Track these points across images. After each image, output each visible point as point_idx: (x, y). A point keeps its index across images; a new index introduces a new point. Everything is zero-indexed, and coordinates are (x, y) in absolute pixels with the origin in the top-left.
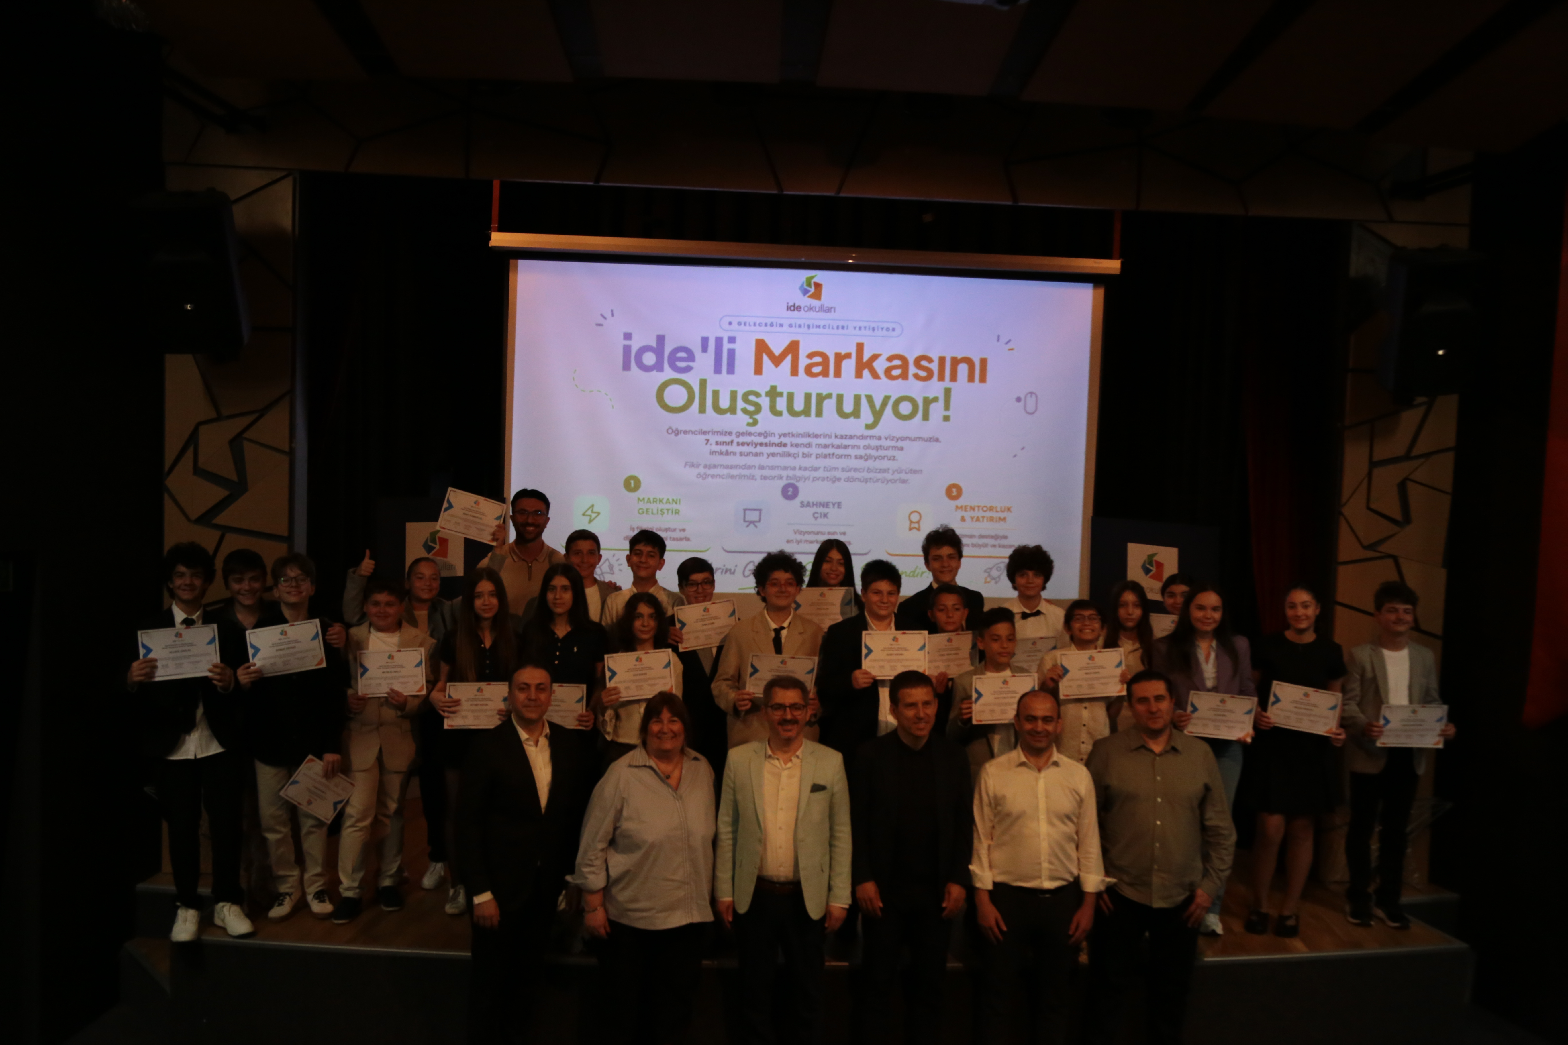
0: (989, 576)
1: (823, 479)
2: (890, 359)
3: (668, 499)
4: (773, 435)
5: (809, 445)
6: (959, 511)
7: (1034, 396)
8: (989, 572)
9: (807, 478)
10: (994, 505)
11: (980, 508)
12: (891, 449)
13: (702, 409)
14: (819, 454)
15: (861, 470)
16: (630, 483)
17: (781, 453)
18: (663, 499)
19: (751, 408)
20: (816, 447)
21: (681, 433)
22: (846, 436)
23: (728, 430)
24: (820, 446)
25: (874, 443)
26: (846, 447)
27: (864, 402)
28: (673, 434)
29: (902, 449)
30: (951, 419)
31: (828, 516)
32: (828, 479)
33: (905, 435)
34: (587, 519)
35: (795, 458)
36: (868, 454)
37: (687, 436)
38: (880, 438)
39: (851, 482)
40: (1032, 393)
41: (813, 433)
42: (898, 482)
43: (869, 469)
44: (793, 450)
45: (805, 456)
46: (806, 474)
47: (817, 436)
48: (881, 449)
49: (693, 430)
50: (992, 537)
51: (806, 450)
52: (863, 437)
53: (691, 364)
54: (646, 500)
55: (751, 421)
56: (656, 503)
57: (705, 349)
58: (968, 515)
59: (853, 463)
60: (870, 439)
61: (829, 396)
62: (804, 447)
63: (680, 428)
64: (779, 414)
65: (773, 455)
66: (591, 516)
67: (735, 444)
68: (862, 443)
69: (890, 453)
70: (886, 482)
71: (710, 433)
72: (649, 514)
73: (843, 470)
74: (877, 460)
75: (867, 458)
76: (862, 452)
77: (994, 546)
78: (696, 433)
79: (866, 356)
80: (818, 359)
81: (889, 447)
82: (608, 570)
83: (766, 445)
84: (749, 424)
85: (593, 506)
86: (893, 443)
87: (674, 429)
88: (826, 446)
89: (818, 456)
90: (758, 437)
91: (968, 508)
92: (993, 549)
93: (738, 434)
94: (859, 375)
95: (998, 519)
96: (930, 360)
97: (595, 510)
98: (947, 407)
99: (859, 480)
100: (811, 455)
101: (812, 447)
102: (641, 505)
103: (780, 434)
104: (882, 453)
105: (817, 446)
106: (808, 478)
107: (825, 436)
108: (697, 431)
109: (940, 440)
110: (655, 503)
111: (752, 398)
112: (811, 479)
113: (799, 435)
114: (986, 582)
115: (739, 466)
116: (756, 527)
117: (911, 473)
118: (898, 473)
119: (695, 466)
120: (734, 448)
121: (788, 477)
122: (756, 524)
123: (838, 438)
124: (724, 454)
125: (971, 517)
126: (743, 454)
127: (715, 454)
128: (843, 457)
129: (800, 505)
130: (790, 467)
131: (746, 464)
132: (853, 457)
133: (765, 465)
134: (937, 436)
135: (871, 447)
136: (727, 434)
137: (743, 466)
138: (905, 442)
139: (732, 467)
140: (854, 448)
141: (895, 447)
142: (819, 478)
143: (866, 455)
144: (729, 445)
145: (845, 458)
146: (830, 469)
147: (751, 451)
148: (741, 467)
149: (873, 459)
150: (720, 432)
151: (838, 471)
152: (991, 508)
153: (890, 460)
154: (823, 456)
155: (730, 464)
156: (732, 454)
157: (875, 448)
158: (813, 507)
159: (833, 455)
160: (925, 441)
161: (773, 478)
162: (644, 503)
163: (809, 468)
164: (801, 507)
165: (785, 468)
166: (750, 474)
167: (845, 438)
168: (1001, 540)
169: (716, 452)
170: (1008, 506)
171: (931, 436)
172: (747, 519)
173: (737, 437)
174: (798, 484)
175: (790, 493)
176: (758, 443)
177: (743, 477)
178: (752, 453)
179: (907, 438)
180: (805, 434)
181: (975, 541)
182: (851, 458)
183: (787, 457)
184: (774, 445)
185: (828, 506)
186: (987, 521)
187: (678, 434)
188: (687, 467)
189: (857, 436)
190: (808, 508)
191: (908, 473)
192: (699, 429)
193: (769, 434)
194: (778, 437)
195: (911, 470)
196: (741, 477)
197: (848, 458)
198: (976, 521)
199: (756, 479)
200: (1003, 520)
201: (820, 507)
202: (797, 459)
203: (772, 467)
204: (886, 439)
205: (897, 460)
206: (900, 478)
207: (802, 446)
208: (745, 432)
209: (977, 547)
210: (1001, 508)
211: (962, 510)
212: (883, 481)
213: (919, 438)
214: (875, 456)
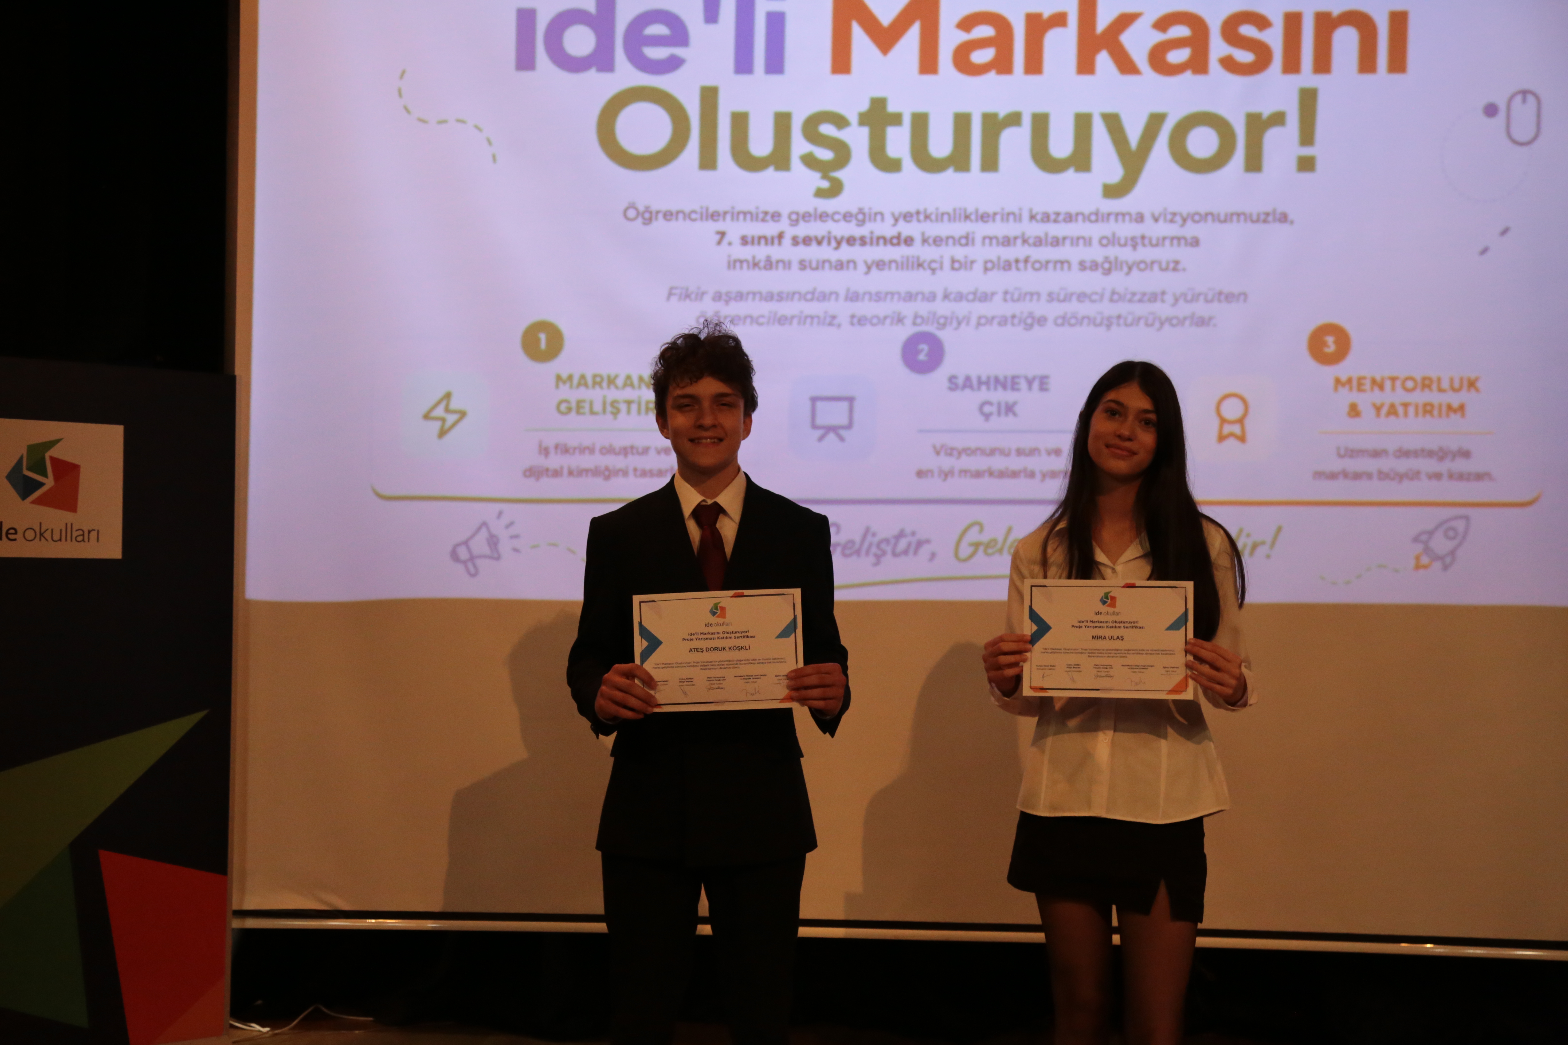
0: (1427, 550)
1: (1003, 321)
2: (1162, 24)
3: (629, 378)
4: (879, 217)
5: (967, 240)
6: (1344, 391)
7: (1531, 99)
8: (1426, 543)
9: (964, 318)
10: (1433, 375)
11: (1398, 383)
12: (1167, 242)
13: (708, 161)
14: (991, 261)
15: (1094, 297)
16: (538, 341)
17: (899, 259)
18: (616, 377)
19: (825, 155)
20: (983, 244)
21: (656, 219)
22: (1058, 214)
23: (771, 209)
24: (994, 241)
25: (1126, 230)
26: (1057, 242)
27: (1099, 130)
28: (640, 220)
29: (1195, 242)
30: (1319, 165)
31: (1017, 409)
32: (1016, 321)
33: (1202, 210)
34: (437, 425)
35: (933, 271)
36: (1112, 259)
37: (673, 224)
38: (1140, 218)
39: (1071, 325)
40: (1525, 93)
41: (977, 211)
42: (1187, 323)
43: (1114, 293)
44: (928, 253)
45: (956, 265)
46: (961, 309)
47: (984, 218)
48: (1144, 245)
49: (687, 210)
50: (1430, 454)
51: (959, 252)
52: (1097, 217)
53: (679, 51)
54: (576, 381)
55: (825, 184)
56: (601, 387)
57: (711, 14)
58: (1366, 400)
59: (1077, 281)
60: (1116, 220)
61: (1014, 119)
62: (954, 244)
63: (654, 208)
64: (892, 166)
65: (880, 265)
66: (443, 420)
67: (787, 241)
68: (1096, 231)
69: (1165, 254)
70: (1157, 325)
71: (728, 217)
72: (583, 414)
73: (1052, 297)
74: (1135, 272)
75: (1109, 267)
76: (1096, 253)
77: (1438, 476)
78: (694, 216)
79: (1103, 20)
80: (985, 31)
81: (1164, 238)
82: (486, 550)
83: (863, 241)
84: (820, 193)
85: (448, 396)
86: (1172, 230)
87: (641, 209)
88: (1007, 242)
89: (988, 267)
90: (843, 224)
91: (1368, 383)
92: (1434, 483)
93: (794, 217)
94: (1086, 66)
95: (1444, 409)
96: (1262, 22)
97: (453, 405)
98: (1307, 136)
99: (1091, 321)
100: (972, 262)
101: (973, 243)
102: (565, 392)
103: (897, 214)
104: (1145, 253)
105: (987, 241)
106: (967, 319)
107: (1007, 216)
108: (694, 212)
109: (1291, 216)
110: (597, 387)
111: (827, 129)
112: (974, 321)
113: (941, 217)
114: (1418, 567)
115: (799, 293)
116: (842, 439)
117: (1220, 301)
118: (1186, 301)
119: (693, 296)
120: (785, 251)
121: (916, 317)
122: (843, 432)
123: (1037, 221)
124: (762, 264)
125: (1374, 405)
126: (807, 264)
127: (741, 268)
128: (1051, 266)
129: (946, 384)
130: (922, 293)
131: (815, 289)
132: (1075, 266)
133: (861, 291)
134: (1279, 210)
135: (1119, 239)
136: (768, 218)
137: (808, 293)
138: (1202, 225)
139: (781, 297)
140: (1077, 245)
141: (1179, 239)
142: (993, 318)
143: (1107, 260)
144: (772, 243)
145: (1055, 268)
146: (1020, 295)
147: (825, 257)
148: (803, 297)
149: (1125, 269)
150: (750, 213)
151: (1039, 299)
152: (1427, 382)
153: (1167, 269)
154: (1002, 264)
155: (775, 290)
156: (781, 265)
157: (1130, 242)
158: (979, 389)
159: (1026, 261)
160: (1253, 222)
161: (882, 321)
162: (571, 387)
163: (969, 294)
164: (951, 389)
165: (910, 297)
166: (826, 312)
167: (1056, 221)
168: (1453, 459)
169: (741, 262)
170: (1473, 376)
171: (1269, 209)
172: (819, 421)
173: (792, 225)
174: (942, 335)
175: (922, 357)
176: (842, 238)
177: (809, 320)
178: (829, 261)
179: (1207, 214)
180: (958, 212)
181: (1386, 464)
182: (1069, 268)
183: (913, 268)
184: (881, 242)
185: (1016, 387)
186: (1417, 414)
187: (650, 219)
188: (674, 299)
189: (1082, 214)
190: (968, 391)
191: (1212, 301)
192: (702, 208)
193: (870, 215)
194: (892, 221)
195: (1220, 293)
196: (804, 319)
197: (1062, 269)
198: (1389, 414)
199: (839, 326)
200: (1455, 411)
201: (996, 389)
202: (938, 272)
203: (878, 294)
204: (1156, 220)
205: (1184, 270)
206: (1193, 315)
207: (951, 241)
208: (811, 211)
209: (1393, 479)
210: (1452, 380)
211: (1351, 389)
212: (1150, 322)
213: (1238, 215)
214: (1130, 262)
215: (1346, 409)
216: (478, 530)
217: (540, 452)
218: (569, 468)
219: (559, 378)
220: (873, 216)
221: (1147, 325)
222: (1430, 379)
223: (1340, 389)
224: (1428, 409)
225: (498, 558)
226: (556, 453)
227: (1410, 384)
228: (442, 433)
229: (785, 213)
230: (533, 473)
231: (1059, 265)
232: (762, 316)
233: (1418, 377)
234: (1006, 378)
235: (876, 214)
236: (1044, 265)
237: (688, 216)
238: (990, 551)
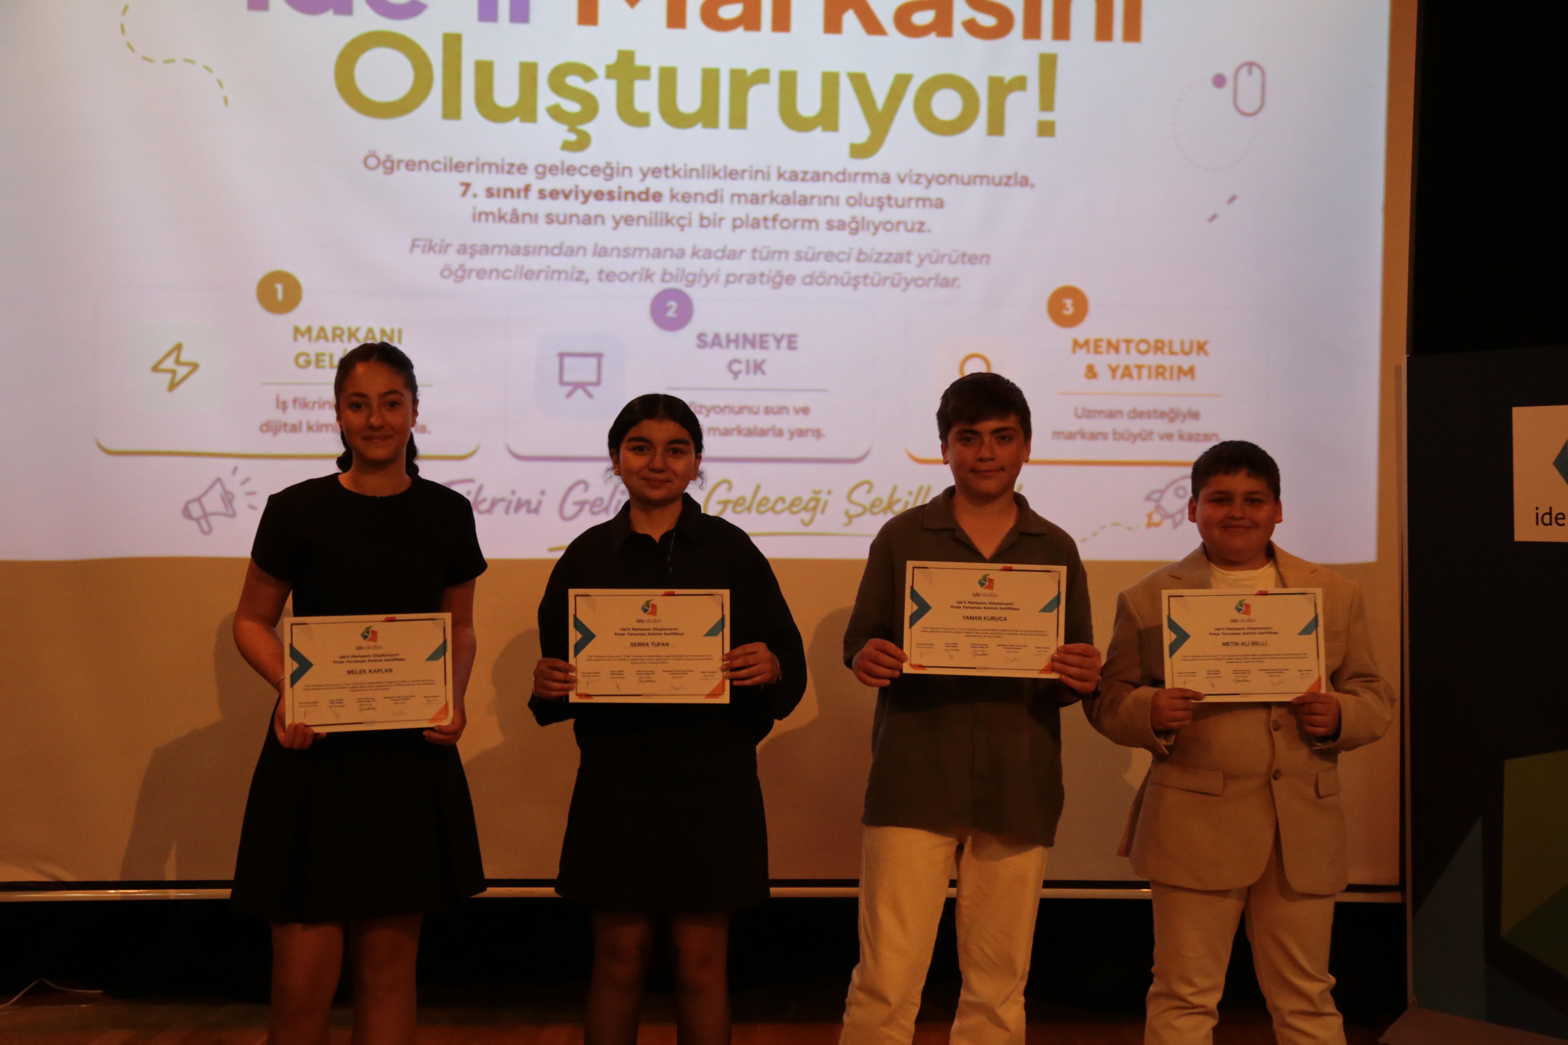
0: (1159, 508)
1: (752, 279)
3: (370, 331)
4: (627, 172)
5: (715, 197)
6: (1081, 353)
7: (1255, 70)
8: (1157, 501)
9: (713, 275)
10: (1166, 338)
11: (1132, 346)
12: (913, 203)
13: (452, 110)
14: (740, 219)
15: (842, 257)
16: (275, 291)
17: (648, 216)
18: (358, 329)
19: (572, 107)
20: (732, 201)
21: (398, 168)
22: (806, 173)
23: (517, 161)
24: (743, 199)
25: (873, 190)
26: (804, 201)
27: (847, 93)
28: (381, 169)
29: (940, 204)
30: (1059, 130)
31: (765, 367)
32: (765, 279)
33: (947, 172)
34: (166, 378)
35: (682, 227)
36: (859, 219)
37: (416, 174)
38: (886, 179)
39: (820, 284)
40: (1250, 65)
41: (725, 168)
42: (932, 283)
43: (861, 253)
44: (677, 209)
45: (705, 222)
46: (710, 266)
47: (733, 175)
48: (890, 206)
49: (430, 160)
50: (1162, 415)
51: (708, 209)
52: (844, 176)
54: (315, 333)
55: (572, 137)
56: (342, 341)
58: (1102, 362)
59: (824, 239)
60: (863, 180)
61: (762, 76)
62: (703, 201)
63: (396, 157)
64: (640, 120)
65: (629, 220)
66: (174, 372)
67: (534, 194)
68: (843, 190)
69: (911, 214)
70: (903, 285)
71: (473, 168)
72: (323, 367)
73: (800, 256)
74: (881, 231)
75: (856, 227)
76: (843, 213)
77: (1169, 437)
78: (437, 166)
81: (910, 199)
82: (221, 508)
83: (611, 196)
84: (567, 146)
85: (178, 347)
86: (918, 191)
87: (383, 158)
88: (756, 199)
89: (737, 224)
90: (590, 178)
91: (1104, 345)
92: (1165, 443)
93: (541, 170)
94: (833, 25)
95: (1175, 371)
97: (184, 358)
98: (1047, 102)
99: (839, 280)
100: (721, 219)
101: (722, 201)
102: (302, 344)
103: (645, 169)
104: (892, 214)
105: (736, 198)
106: (716, 277)
107: (755, 174)
108: (438, 162)
109: (1032, 180)
110: (337, 340)
111: (574, 81)
112: (722, 278)
113: (690, 173)
114: (1150, 525)
115: (546, 247)
116: (590, 396)
117: (963, 263)
118: (932, 262)
119: (437, 249)
120: (531, 204)
121: (665, 273)
122: (591, 389)
123: (785, 180)
124: (508, 217)
125: (1110, 367)
126: (554, 218)
127: (487, 220)
128: (799, 224)
129: (695, 341)
130: (671, 250)
131: (562, 244)
132: (823, 225)
133: (609, 246)
134: (1020, 174)
135: (866, 199)
136: (514, 170)
137: (555, 247)
138: (946, 187)
139: (527, 251)
140: (825, 204)
141: (924, 200)
142: (742, 276)
143: (854, 220)
144: (519, 196)
145: (803, 227)
146: (768, 253)
147: (573, 211)
148: (550, 251)
149: (872, 229)
150: (496, 164)
151: (787, 258)
152: (1160, 345)
153: (912, 230)
154: (750, 222)
155: (522, 244)
156: (527, 218)
157: (876, 203)
158: (728, 346)
159: (775, 219)
160: (996, 185)
161: (630, 277)
162: (310, 339)
163: (717, 251)
164: (699, 347)
165: (658, 253)
166: (574, 267)
167: (803, 180)
168: (1183, 421)
169: (487, 214)
170: (1202, 340)
171: (1010, 172)
172: (567, 378)
173: (538, 178)
174: (690, 292)
175: (671, 314)
176: (590, 192)
177: (556, 275)
178: (576, 215)
179: (951, 176)
180: (706, 169)
181: (1121, 424)
182: (817, 227)
183: (661, 224)
184: (630, 197)
185: (765, 345)
186: (1150, 377)
187: (392, 169)
188: (417, 251)
189: (830, 173)
190: (716, 349)
191: (956, 262)
192: (445, 158)
193: (618, 169)
194: (640, 176)
195: (964, 255)
196: (551, 274)
197: (810, 228)
198: (1124, 376)
199: (587, 281)
200: (1186, 374)
201: (744, 347)
202: (687, 229)
203: (626, 249)
204: (902, 181)
205: (929, 231)
206: (938, 275)
207: (699, 198)
208: (559, 164)
209: (1127, 439)
210: (1182, 343)
211: (1088, 352)
212: (896, 282)
213: (982, 177)
214: (877, 222)
215: (1083, 370)
216: (211, 487)
217: (278, 407)
218: (308, 423)
219: (297, 330)
220: (621, 171)
221: (893, 285)
222: (1162, 342)
223: (1078, 351)
224: (1160, 372)
225: (234, 515)
226: (294, 407)
227: (1143, 347)
228: (173, 386)
229: (531, 166)
230: (271, 428)
231: (807, 224)
232: (509, 270)
233: (1152, 340)
234: (754, 336)
235: (624, 168)
236: (793, 224)
237: (431, 166)
238: (738, 509)
